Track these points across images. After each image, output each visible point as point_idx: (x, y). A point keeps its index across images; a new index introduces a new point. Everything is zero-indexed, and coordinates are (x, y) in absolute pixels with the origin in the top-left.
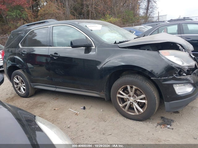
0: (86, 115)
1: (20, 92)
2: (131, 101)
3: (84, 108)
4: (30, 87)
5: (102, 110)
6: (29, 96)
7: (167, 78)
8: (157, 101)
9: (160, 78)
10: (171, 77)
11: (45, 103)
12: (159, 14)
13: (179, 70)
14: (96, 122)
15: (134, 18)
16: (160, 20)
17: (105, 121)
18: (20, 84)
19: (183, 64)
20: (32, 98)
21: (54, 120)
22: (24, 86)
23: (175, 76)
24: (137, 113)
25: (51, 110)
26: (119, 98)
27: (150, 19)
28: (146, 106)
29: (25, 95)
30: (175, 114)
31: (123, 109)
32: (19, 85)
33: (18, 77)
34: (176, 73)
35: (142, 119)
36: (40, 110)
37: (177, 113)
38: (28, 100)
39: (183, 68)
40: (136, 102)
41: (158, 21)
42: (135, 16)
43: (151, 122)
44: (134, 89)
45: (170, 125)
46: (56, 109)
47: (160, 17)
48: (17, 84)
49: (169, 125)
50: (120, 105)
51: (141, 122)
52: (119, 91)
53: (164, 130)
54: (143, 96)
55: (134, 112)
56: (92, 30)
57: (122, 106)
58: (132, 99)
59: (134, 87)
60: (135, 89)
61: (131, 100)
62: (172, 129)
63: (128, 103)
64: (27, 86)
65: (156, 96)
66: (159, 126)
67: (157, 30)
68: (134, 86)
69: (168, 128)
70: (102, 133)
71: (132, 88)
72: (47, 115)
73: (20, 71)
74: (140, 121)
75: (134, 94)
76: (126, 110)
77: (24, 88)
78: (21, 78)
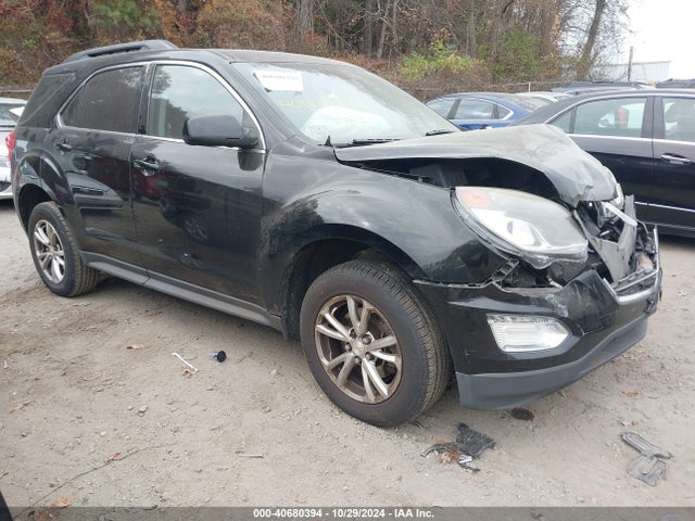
0: (215, 382)
1: (51, 274)
2: (357, 353)
3: (221, 357)
4: (78, 264)
5: (275, 371)
6: (74, 292)
7: (466, 286)
8: (431, 363)
9: (441, 285)
10: (482, 286)
11: (114, 322)
12: (631, 57)
13: (513, 265)
14: (234, 408)
15: (535, 63)
16: (633, 79)
17: (268, 409)
18: (52, 249)
19: (537, 243)
20: (82, 302)
21: (108, 383)
22: (62, 257)
23: (494, 283)
24: (371, 398)
25: (119, 347)
26: (323, 336)
27: (598, 69)
28: (398, 376)
29: (62, 286)
30: (515, 422)
31: (333, 378)
32: (48, 254)
33: (44, 224)
34: (500, 274)
35: (384, 420)
36: (85, 343)
37: (524, 419)
38: (68, 307)
39: (531, 260)
40: (372, 358)
41: (625, 80)
42: (540, 54)
43: (414, 438)
44: (364, 313)
45: (474, 458)
46: (135, 347)
47: (633, 68)
48: (43, 248)
49: (469, 455)
50: (325, 362)
51: (381, 431)
52: (322, 312)
53: (446, 470)
54: (390, 340)
55: (363, 393)
56: (268, 91)
57: (330, 366)
58: (359, 346)
59: (367, 306)
60: (370, 311)
61: (358, 348)
62: (476, 470)
63: (348, 357)
64: (68, 257)
65: (428, 346)
66: (437, 453)
67: (570, 114)
68: (365, 303)
69: (463, 466)
70: (235, 448)
71: (359, 305)
72: (95, 364)
73: (51, 206)
74: (378, 426)
75: (368, 330)
76: (339, 380)
77: (62, 263)
78: (54, 231)
